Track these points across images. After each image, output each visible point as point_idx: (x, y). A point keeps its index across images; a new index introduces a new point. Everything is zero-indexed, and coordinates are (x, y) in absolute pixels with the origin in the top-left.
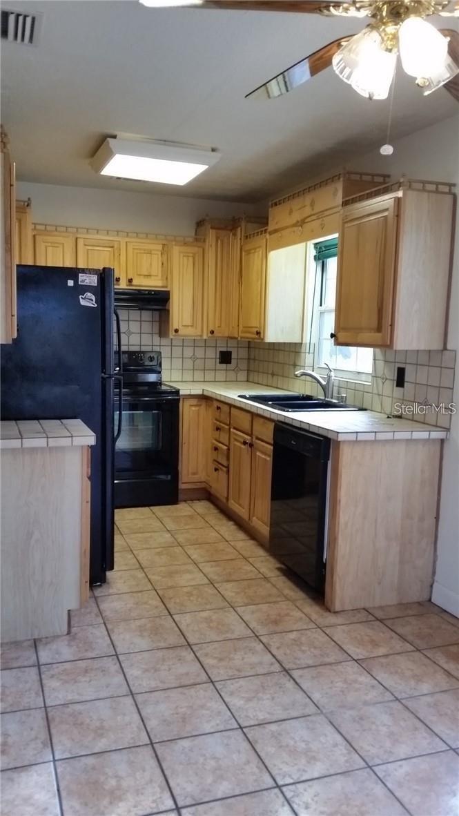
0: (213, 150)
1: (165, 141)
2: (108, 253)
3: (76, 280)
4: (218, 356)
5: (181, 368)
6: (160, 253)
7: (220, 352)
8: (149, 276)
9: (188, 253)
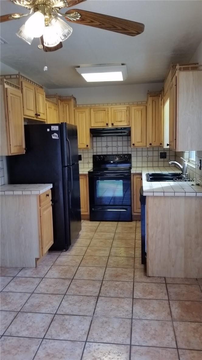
0: (123, 64)
1: (100, 64)
2: (103, 114)
3: (50, 129)
4: (159, 155)
5: (141, 161)
6: (125, 111)
7: (161, 153)
8: (121, 121)
9: (139, 109)
